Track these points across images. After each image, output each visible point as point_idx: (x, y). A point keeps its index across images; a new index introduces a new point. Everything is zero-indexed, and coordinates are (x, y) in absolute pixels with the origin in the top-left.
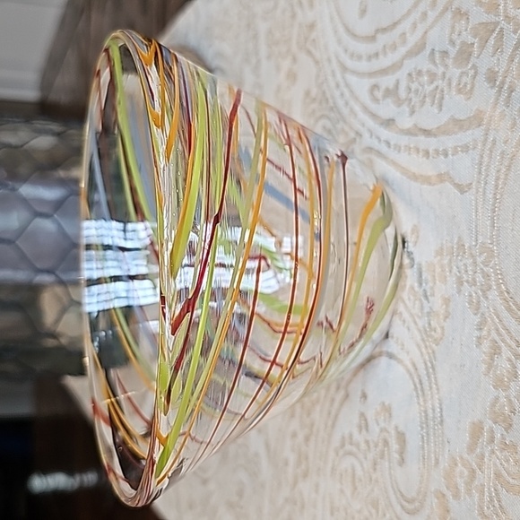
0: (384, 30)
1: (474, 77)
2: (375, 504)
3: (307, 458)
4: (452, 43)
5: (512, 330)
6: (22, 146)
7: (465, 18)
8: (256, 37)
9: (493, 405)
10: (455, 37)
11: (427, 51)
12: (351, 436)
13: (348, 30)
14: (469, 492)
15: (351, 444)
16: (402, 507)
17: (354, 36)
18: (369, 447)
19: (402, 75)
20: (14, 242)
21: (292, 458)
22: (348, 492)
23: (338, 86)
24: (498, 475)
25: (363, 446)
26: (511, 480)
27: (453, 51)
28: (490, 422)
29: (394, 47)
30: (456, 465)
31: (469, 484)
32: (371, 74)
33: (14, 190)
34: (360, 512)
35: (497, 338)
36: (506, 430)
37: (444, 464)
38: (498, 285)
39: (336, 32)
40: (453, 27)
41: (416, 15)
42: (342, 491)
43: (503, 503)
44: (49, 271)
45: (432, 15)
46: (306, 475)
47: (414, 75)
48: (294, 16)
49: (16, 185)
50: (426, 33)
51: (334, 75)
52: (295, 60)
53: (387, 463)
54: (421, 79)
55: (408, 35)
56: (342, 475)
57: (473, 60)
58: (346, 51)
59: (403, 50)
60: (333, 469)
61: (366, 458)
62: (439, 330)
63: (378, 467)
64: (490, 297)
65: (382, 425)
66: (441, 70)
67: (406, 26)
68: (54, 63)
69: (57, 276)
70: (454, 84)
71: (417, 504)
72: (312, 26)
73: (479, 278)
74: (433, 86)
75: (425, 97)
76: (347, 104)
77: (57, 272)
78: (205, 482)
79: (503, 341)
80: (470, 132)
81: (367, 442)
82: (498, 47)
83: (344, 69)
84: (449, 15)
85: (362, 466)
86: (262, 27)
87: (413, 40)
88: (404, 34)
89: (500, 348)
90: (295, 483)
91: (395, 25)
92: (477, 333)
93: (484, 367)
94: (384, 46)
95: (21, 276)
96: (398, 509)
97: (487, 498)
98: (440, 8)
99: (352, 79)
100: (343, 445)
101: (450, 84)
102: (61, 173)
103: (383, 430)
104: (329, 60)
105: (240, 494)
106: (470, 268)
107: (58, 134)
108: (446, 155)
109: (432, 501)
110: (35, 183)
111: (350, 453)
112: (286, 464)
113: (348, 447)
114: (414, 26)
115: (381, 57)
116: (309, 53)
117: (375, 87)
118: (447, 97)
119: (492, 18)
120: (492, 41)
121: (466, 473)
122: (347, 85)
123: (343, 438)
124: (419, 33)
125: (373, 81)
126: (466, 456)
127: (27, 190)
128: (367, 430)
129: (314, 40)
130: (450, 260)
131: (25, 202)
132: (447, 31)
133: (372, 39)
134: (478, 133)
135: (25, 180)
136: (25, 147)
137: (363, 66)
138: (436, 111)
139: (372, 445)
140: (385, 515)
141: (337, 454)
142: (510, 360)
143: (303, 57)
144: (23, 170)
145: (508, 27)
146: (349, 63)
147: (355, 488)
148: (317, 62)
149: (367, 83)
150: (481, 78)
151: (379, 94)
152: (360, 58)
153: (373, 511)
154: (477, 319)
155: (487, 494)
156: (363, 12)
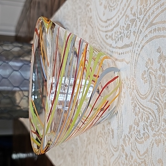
0: (109, 20)
1: (130, 33)
2: (107, 150)
3: (90, 139)
4: (125, 24)
5: (139, 100)
6: (10, 50)
7: (128, 17)
8: (77, 19)
9: (135, 121)
10: (126, 22)
11: (119, 26)
12: (101, 132)
13: (100, 19)
14: (129, 144)
15: (101, 134)
16: (114, 150)
17: (102, 21)
18: (105, 134)
19: (113, 32)
20: (7, 78)
21: (86, 139)
22: (100, 147)
23: (97, 34)
24: (136, 139)
25: (104, 134)
26: (139, 140)
27: (125, 26)
28: (134, 125)
29: (111, 24)
30: (126, 137)
31: (129, 142)
32: (106, 32)
33: (7, 63)
34: (103, 153)
35: (136, 102)
36: (138, 127)
37: (123, 137)
38: (136, 88)
39: (97, 19)
40: (125, 20)
41: (117, 16)
42: (99, 147)
43: (137, 146)
44: (17, 87)
45: (121, 16)
46: (90, 144)
47: (116, 32)
48: (86, 14)
49: (8, 62)
50: (119, 21)
51: (96, 31)
52: (87, 27)
53: (109, 138)
54: (118, 33)
55: (115, 21)
56: (99, 143)
57: (130, 29)
58: (100, 25)
59: (113, 26)
60: (97, 141)
61: (104, 137)
62: (123, 101)
63: (107, 140)
64: (134, 92)
65: (108, 128)
66: (123, 31)
67: (114, 19)
68: (20, 24)
69: (20, 88)
70: (126, 35)
71: (117, 149)
72: (91, 18)
73: (132, 87)
74: (121, 35)
75: (119, 38)
76: (99, 39)
77: (20, 87)
78: (63, 149)
79: (137, 103)
80: (129, 48)
81: (105, 133)
82: (136, 25)
83: (99, 30)
84: (124, 17)
85: (103, 140)
86: (79, 17)
87: (116, 23)
88: (114, 21)
89: (136, 105)
90: (87, 146)
91: (112, 18)
92: (131, 101)
93: (133, 110)
94: (109, 24)
95: (9, 88)
96: (113, 151)
97: (133, 145)
98: (122, 15)
99: (101, 33)
100: (99, 134)
101: (125, 35)
102: (21, 58)
103: (109, 129)
104: (95, 27)
105: (72, 151)
106: (129, 84)
107: (20, 47)
108: (124, 54)
109: (120, 148)
110: (14, 61)
111: (100, 136)
112: (85, 141)
113: (100, 135)
114: (116, 19)
115: (108, 27)
116: (90, 25)
117: (107, 35)
118: (124, 38)
119: (134, 18)
120: (134, 24)
121: (128, 139)
122: (100, 34)
123: (99, 132)
124: (117, 21)
125: (106, 33)
126: (128, 134)
127: (11, 63)
128: (105, 130)
129: (91, 21)
130: (125, 82)
131: (11, 67)
132: (124, 21)
133: (106, 22)
134: (131, 48)
135: (11, 60)
136: (11, 51)
137: (104, 29)
138: (122, 42)
139: (106, 133)
140: (109, 153)
141: (97, 137)
142: (138, 108)
143: (89, 26)
144: (10, 58)
145: (138, 20)
146: (101, 28)
147: (102, 146)
148: (92, 28)
149: (105, 34)
150: (132, 33)
151: (108, 37)
152: (103, 27)
153: (107, 152)
154: (131, 98)
155: (133, 144)
156: (104, 14)
